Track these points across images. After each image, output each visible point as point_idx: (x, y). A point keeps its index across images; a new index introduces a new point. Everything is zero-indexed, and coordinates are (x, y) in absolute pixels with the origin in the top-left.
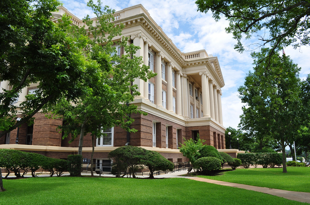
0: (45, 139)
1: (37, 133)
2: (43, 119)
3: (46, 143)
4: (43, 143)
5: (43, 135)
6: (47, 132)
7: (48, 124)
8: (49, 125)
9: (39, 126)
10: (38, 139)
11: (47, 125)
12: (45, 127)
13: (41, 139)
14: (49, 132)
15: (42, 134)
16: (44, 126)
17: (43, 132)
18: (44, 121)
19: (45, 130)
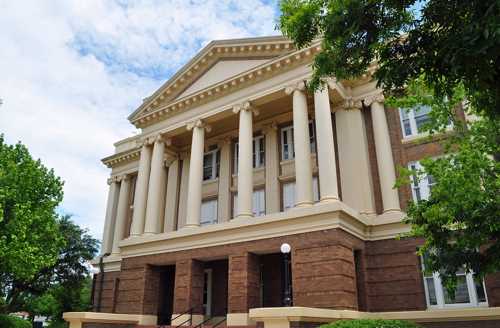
0: (331, 293)
1: (304, 279)
2: (316, 249)
3: (335, 302)
4: (325, 303)
5: (324, 283)
6: (335, 277)
7: (333, 257)
8: (338, 261)
9: (308, 264)
10: (308, 294)
11: (330, 262)
12: (327, 267)
13: (318, 294)
14: (339, 277)
15: (320, 282)
16: (321, 263)
17: (320, 278)
18: (319, 252)
19: (326, 273)
